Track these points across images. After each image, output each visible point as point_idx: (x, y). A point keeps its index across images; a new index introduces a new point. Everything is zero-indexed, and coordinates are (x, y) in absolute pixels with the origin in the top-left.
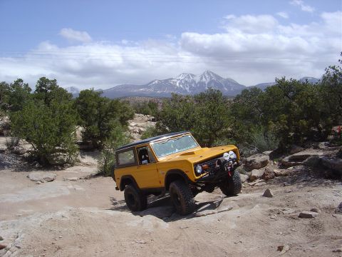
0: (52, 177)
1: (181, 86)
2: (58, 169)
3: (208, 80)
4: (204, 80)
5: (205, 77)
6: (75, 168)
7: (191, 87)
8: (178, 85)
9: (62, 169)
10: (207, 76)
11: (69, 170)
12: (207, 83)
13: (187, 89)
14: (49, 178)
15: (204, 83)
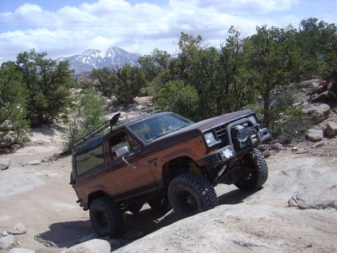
0: (6, 164)
1: (88, 62)
2: (6, 153)
3: (114, 55)
4: (110, 55)
5: (111, 52)
6: (26, 149)
7: (97, 63)
8: (84, 61)
9: (11, 152)
10: (113, 51)
11: (20, 152)
12: (113, 58)
13: (94, 65)
14: (3, 165)
15: (110, 59)
